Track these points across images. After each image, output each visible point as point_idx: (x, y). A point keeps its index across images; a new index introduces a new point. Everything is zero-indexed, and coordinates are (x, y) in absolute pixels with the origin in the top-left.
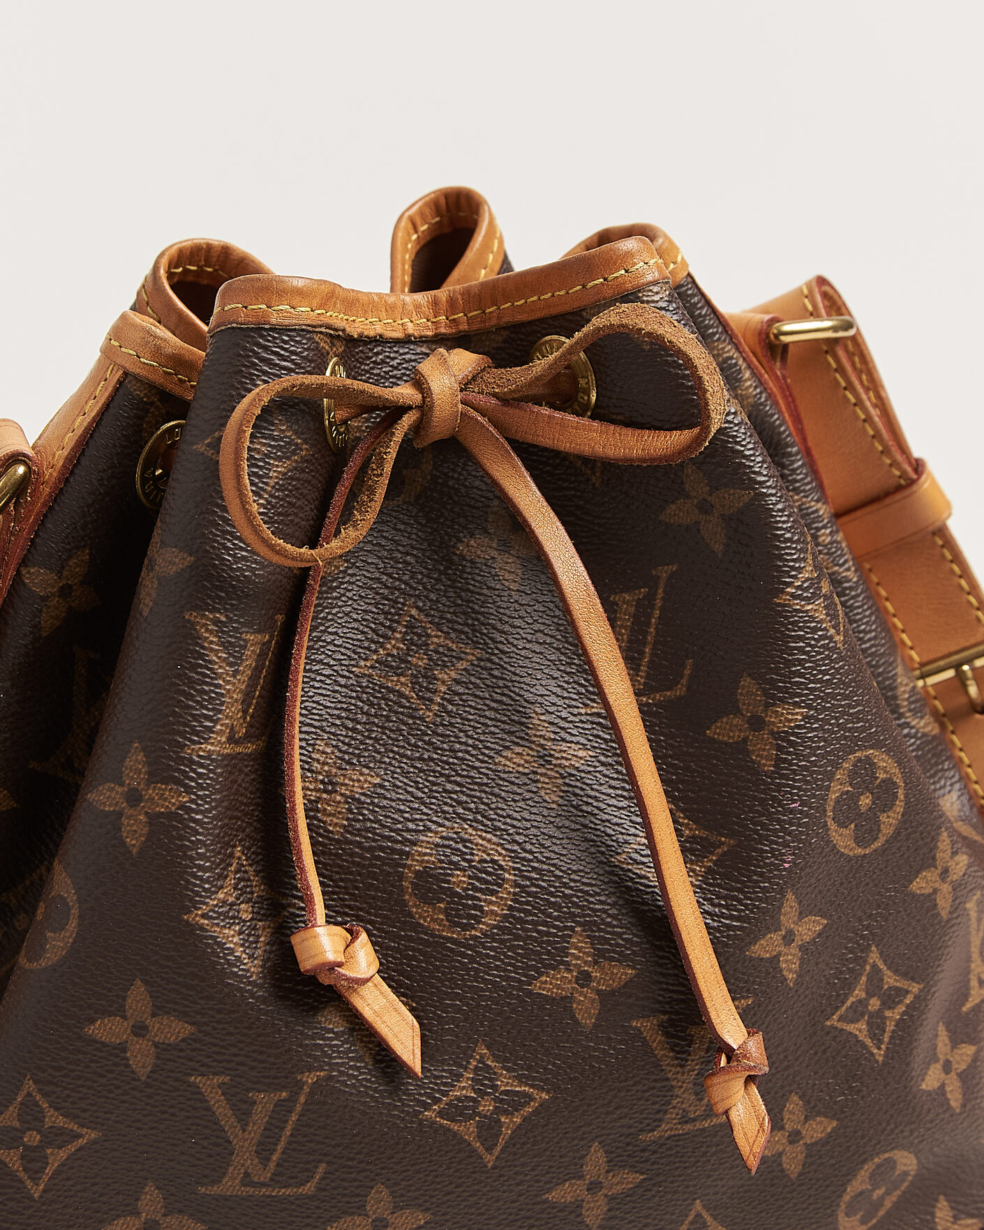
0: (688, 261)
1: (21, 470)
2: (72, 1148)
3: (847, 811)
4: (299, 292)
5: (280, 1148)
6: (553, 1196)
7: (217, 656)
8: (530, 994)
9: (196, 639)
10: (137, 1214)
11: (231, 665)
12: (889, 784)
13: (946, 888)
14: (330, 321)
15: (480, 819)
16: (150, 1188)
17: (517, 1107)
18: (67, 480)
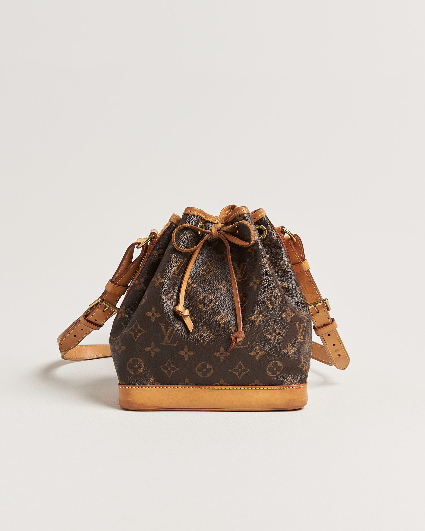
0: (266, 213)
1: (154, 235)
2: (142, 333)
3: (269, 299)
4: (196, 210)
6: (214, 354)
7: (174, 261)
8: (214, 320)
9: (171, 258)
10: (150, 347)
11: (176, 263)
12: (277, 296)
14: (201, 216)
15: (211, 294)
16: (153, 342)
17: (209, 337)
18: (161, 238)
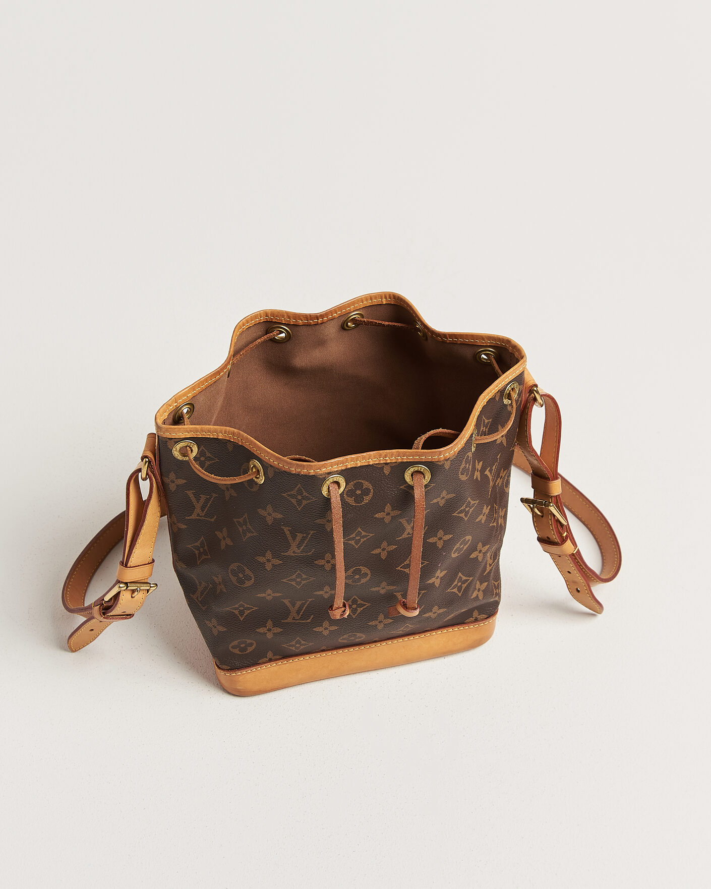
5: (302, 611)
13: (481, 554)
16: (270, 621)
